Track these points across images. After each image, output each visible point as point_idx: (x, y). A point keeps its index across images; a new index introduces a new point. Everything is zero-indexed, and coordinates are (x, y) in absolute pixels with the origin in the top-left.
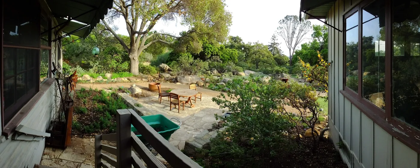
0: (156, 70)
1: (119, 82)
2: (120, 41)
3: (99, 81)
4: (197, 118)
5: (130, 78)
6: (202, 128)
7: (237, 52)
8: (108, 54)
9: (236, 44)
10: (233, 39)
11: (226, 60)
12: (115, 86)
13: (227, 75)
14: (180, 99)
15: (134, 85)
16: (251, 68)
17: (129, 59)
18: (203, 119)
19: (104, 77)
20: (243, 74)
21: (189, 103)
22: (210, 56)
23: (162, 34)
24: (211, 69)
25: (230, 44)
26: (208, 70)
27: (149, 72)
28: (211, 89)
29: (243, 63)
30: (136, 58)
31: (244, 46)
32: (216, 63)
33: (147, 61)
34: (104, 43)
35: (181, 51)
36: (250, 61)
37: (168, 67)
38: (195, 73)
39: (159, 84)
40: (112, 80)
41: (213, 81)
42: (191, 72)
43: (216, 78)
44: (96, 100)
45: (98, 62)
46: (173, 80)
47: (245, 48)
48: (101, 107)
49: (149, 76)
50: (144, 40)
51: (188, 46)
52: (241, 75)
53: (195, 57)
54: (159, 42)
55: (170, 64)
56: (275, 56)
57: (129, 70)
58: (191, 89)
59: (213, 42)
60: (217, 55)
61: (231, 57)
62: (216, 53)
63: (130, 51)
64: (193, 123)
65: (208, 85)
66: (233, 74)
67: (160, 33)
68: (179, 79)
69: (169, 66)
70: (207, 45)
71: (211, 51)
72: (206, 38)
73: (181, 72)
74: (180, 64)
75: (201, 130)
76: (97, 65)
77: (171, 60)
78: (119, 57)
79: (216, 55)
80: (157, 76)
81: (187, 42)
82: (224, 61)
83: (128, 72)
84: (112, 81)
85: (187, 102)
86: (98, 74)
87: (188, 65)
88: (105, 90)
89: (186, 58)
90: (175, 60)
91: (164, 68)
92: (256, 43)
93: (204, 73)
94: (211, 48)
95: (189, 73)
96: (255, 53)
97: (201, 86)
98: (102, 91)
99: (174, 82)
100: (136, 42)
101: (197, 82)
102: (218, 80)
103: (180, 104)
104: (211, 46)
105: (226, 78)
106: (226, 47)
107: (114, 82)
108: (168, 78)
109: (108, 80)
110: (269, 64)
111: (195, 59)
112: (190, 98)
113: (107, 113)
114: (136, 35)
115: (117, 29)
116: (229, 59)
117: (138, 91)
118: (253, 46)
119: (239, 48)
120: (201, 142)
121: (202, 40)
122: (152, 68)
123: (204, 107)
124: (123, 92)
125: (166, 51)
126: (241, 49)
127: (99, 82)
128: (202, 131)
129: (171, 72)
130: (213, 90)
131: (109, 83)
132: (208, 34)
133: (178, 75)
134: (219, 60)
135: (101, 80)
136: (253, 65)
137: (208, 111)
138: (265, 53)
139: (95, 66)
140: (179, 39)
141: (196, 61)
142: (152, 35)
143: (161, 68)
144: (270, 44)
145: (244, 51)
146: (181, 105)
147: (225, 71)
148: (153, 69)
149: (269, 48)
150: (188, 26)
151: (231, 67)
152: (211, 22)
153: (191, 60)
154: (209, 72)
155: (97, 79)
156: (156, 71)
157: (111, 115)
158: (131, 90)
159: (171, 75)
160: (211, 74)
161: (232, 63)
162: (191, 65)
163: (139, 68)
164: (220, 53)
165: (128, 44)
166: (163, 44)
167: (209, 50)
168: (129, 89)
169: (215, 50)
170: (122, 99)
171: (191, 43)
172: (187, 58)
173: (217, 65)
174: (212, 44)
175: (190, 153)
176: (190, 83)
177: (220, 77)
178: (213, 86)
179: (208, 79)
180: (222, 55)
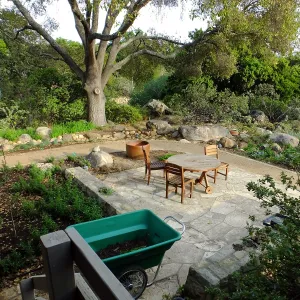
0: (141, 112)
1: (67, 144)
2: (62, 55)
3: (22, 147)
4: (217, 216)
5: (90, 134)
6: (224, 240)
8: (39, 83)
11: (289, 93)
12: (59, 154)
13: (288, 127)
14: (186, 174)
15: (97, 149)
17: (84, 94)
18: (227, 219)
19: (34, 136)
21: (203, 182)
22: (252, 83)
23: (153, 38)
24: (254, 113)
26: (247, 115)
27: (128, 118)
28: (250, 155)
30: (99, 92)
32: (264, 99)
33: (124, 95)
34: (27, 59)
35: (191, 73)
37: (164, 107)
38: (219, 120)
39: (145, 143)
40: (53, 140)
41: (255, 138)
42: (211, 118)
43: (262, 131)
44: (19, 190)
45: (16, 103)
46: (175, 134)
48: (32, 205)
49: (128, 127)
50: (115, 52)
51: (205, 62)
53: (221, 85)
54: (145, 53)
55: (169, 100)
57: (87, 117)
58: (208, 154)
59: (262, 52)
60: (269, 81)
62: (267, 78)
63: (86, 76)
64: (208, 227)
65: (244, 145)
67: (149, 35)
68: (185, 131)
69: (168, 105)
70: (247, 59)
71: (255, 73)
72: (246, 44)
73: (189, 116)
74: (188, 100)
75: (222, 243)
76: (15, 111)
77: (171, 92)
78: (63, 90)
79: (267, 83)
80: (142, 125)
81: (205, 53)
82: (283, 96)
83: (85, 121)
84: (53, 143)
85: (198, 181)
86: (20, 131)
87: (204, 103)
88: (39, 165)
89: (202, 88)
90: (179, 92)
91: (158, 110)
93: (238, 120)
94: (256, 65)
95: (207, 119)
97: (228, 148)
98: (31, 167)
99: (176, 138)
100: (96, 56)
101: (222, 139)
102: (267, 137)
103: (186, 184)
104: (256, 61)
105: (284, 135)
106: (293, 63)
107: (56, 144)
108: (164, 129)
109: (43, 140)
111: (219, 90)
112: (204, 173)
113: (46, 217)
114: (97, 41)
115: (55, 26)
116: (295, 91)
117: (106, 160)
120: (218, 271)
121: (238, 49)
122: (133, 109)
123: (231, 192)
124: (77, 164)
125: (161, 73)
127: (23, 149)
128: (222, 245)
129: (171, 117)
130: (253, 158)
131: (45, 148)
132: (251, 35)
133: (185, 122)
134: (273, 92)
135: (28, 144)
137: (238, 204)
139: (11, 113)
140: (187, 47)
141: (221, 94)
142: (131, 40)
143: (150, 107)
146: (187, 187)
147: (284, 117)
148: (136, 111)
150: (206, 20)
151: (298, 109)
152: (260, 7)
153: (212, 92)
154: (249, 118)
155: (20, 142)
156: (141, 116)
157: (54, 219)
158: (92, 159)
159: (171, 123)
160: (253, 122)
162: (211, 102)
163: (106, 110)
164: (277, 78)
165: (79, 60)
166: (154, 60)
167: (252, 70)
168: (88, 157)
169: (265, 71)
170: (75, 181)
171: (213, 55)
172: (204, 88)
173: (268, 104)
174: (259, 56)
175: (197, 293)
176: (207, 140)
177: (271, 130)
178: (254, 149)
179: (244, 134)
180: (280, 82)
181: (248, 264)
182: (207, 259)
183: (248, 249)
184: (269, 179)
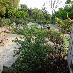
4: (7, 50)
6: (10, 55)
7: (25, 13)
9: (24, 9)
10: (23, 6)
13: (20, 25)
16: (32, 21)
18: (10, 50)
20: (28, 24)
21: (2, 43)
22: (10, 15)
24: (12, 23)
25: (21, 8)
26: (11, 23)
28: (13, 33)
29: (28, 19)
31: (28, 10)
32: (14, 19)
36: (32, 17)
38: (4, 26)
42: (1, 25)
43: (15, 27)
47: (29, 11)
52: (27, 25)
53: (2, 16)
56: (45, 15)
58: (2, 35)
61: (22, 16)
64: (6, 54)
65: (11, 31)
66: (24, 25)
70: (8, 9)
71: (11, 13)
72: (7, 5)
75: (10, 56)
79: (14, 15)
82: (18, 18)
92: (35, 8)
93: (9, 25)
94: (11, 11)
96: (34, 13)
97: (7, 33)
101: (5, 31)
102: (16, 28)
104: (10, 10)
105: (20, 27)
106: (19, 10)
110: (41, 19)
111: (2, 18)
112: (2, 40)
116: (21, 17)
118: (33, 10)
119: (26, 11)
121: (5, 7)
123: (10, 43)
126: (27, 11)
130: (14, 34)
132: (8, 3)
134: (16, 17)
136: (33, 20)
137: (12, 46)
138: (39, 13)
141: (3, 19)
144: (42, 8)
145: (28, 12)
147: (19, 23)
149: (41, 11)
151: (22, 21)
160: (12, 25)
161: (23, 19)
167: (10, 12)
169: (13, 12)
173: (15, 20)
174: (11, 9)
175: (6, 71)
176: (1, 31)
177: (17, 26)
178: (14, 32)
179: (11, 29)
180: (17, 15)
181: (17, 59)
182: (7, 62)
183: (16, 56)
184: (17, 38)
